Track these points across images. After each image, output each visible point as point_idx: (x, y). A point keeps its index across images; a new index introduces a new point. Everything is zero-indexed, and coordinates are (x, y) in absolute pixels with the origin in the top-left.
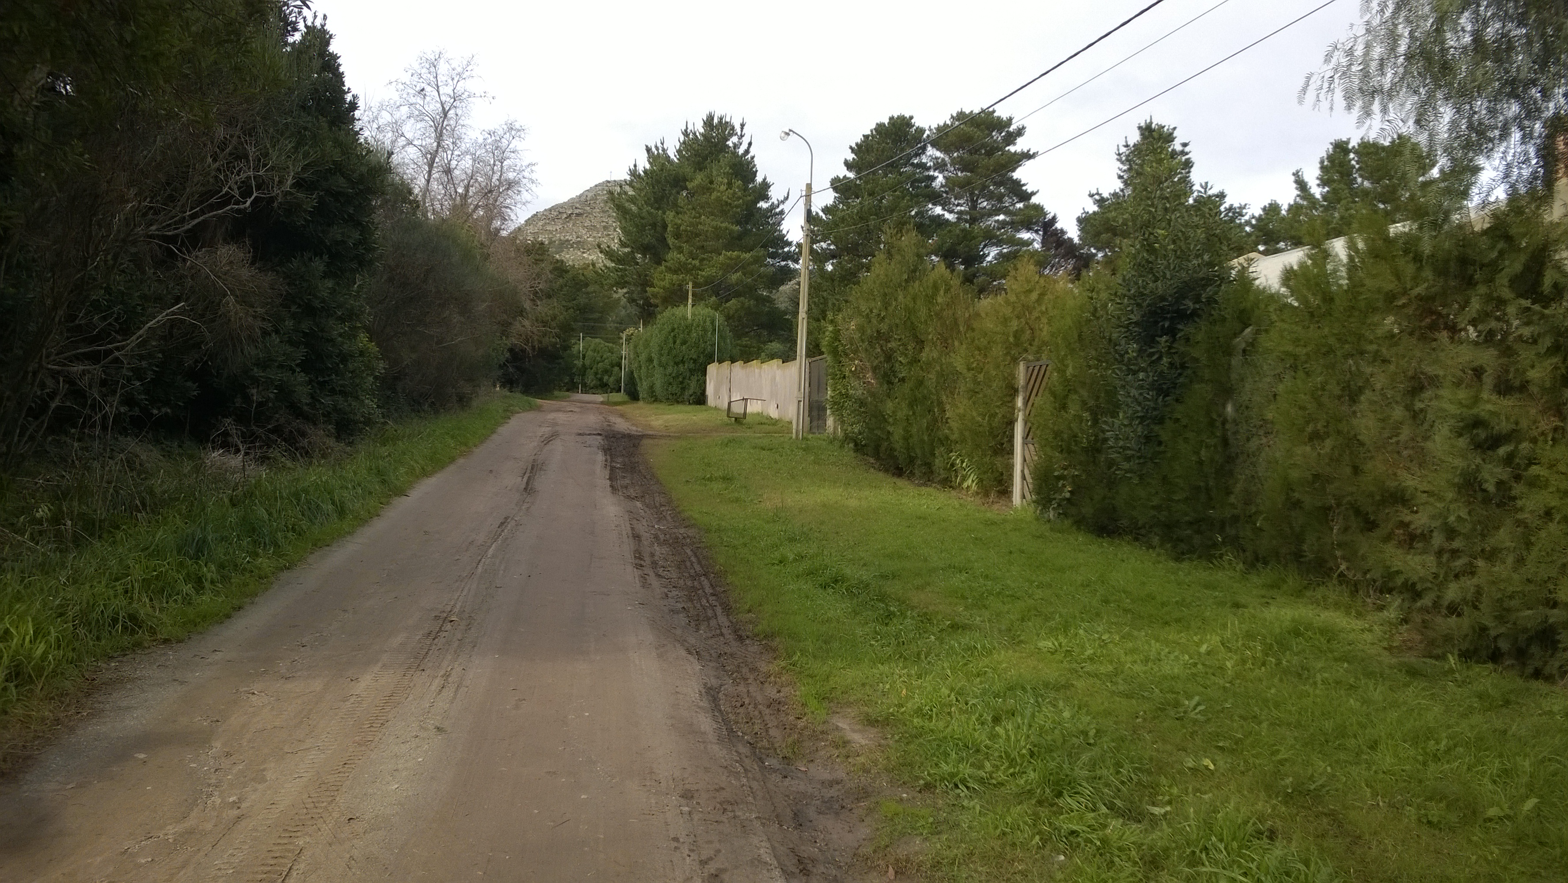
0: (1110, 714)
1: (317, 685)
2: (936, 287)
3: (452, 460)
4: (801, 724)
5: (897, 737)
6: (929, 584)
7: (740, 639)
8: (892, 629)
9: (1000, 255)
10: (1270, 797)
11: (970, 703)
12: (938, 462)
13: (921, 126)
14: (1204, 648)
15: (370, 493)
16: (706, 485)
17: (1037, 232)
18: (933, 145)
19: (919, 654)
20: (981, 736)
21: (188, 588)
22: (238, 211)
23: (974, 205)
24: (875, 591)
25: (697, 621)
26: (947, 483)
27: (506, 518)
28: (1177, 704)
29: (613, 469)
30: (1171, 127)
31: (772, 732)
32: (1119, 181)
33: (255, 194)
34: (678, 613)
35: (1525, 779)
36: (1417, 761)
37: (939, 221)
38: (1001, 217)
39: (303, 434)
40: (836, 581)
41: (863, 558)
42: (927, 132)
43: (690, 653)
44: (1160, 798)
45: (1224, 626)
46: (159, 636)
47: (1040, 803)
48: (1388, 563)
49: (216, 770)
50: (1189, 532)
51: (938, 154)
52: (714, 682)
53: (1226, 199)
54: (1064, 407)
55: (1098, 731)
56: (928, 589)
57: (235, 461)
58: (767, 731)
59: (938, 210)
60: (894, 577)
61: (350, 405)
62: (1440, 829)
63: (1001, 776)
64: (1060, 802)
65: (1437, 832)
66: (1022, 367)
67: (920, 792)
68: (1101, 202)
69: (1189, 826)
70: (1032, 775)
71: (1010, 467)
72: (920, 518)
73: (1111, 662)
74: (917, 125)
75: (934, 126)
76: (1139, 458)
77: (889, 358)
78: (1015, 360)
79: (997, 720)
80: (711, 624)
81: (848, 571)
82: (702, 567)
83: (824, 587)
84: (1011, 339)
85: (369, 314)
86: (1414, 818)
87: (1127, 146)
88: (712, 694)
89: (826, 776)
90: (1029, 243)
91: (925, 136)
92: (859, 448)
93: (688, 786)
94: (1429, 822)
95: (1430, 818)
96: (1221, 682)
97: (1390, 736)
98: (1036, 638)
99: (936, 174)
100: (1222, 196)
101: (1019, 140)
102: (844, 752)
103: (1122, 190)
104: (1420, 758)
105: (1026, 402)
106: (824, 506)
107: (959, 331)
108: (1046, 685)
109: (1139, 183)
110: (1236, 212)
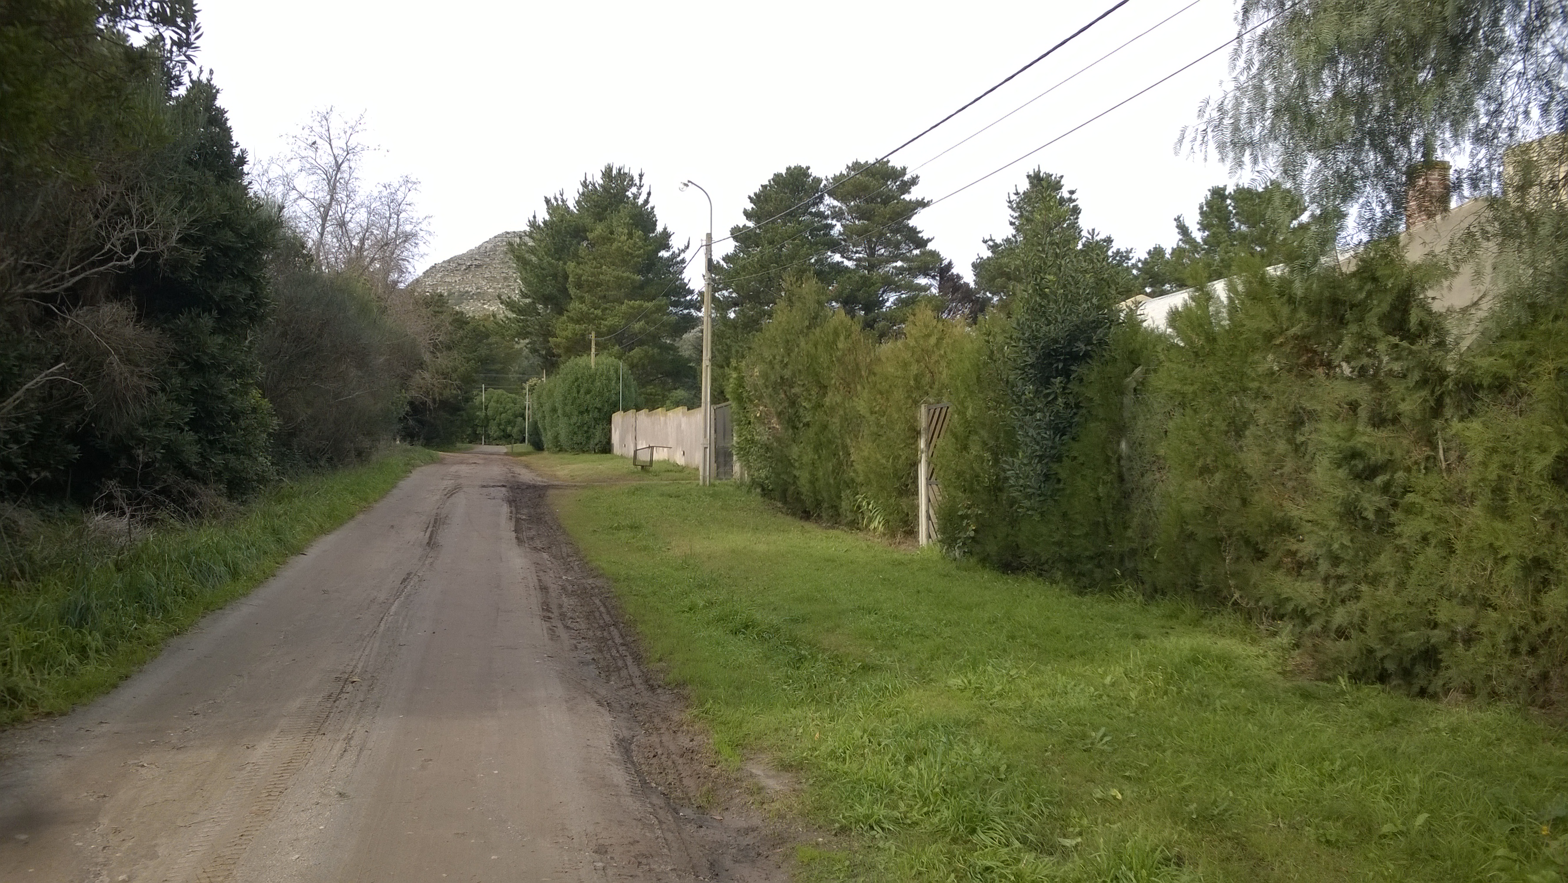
0: (1020, 749)
1: (210, 754)
2: (836, 334)
3: (352, 516)
4: (714, 772)
5: (811, 782)
6: (839, 626)
7: (652, 688)
8: (803, 672)
9: (899, 300)
10: (1176, 823)
11: (883, 744)
12: (845, 505)
13: (818, 176)
14: (1108, 680)
15: (265, 553)
16: (613, 534)
17: (933, 277)
18: (830, 195)
19: (831, 697)
20: (895, 777)
21: (71, 659)
22: (121, 268)
23: (872, 252)
24: (785, 635)
25: (607, 672)
26: (854, 525)
27: (409, 574)
28: (1084, 737)
29: (518, 521)
30: (1059, 175)
31: (686, 782)
32: (1012, 227)
33: (139, 250)
34: (588, 664)
35: (1415, 795)
36: (1314, 781)
37: (838, 269)
38: (899, 264)
39: (193, 495)
40: (747, 627)
41: (773, 603)
42: (824, 182)
43: (601, 705)
44: (1071, 829)
45: (1127, 657)
46: (41, 710)
47: (954, 840)
48: (1278, 591)
49: (104, 848)
50: (1089, 566)
51: (836, 203)
52: (626, 733)
53: (1113, 244)
54: (965, 448)
55: (1008, 767)
56: (838, 631)
57: (121, 524)
58: (681, 781)
59: (837, 258)
60: (804, 621)
61: (243, 463)
62: (1338, 848)
63: (915, 815)
64: (974, 839)
65: (1335, 851)
66: (923, 409)
67: (836, 835)
68: (994, 247)
69: (1100, 856)
70: (946, 813)
71: (915, 508)
72: (828, 561)
73: (1019, 697)
74: (814, 175)
75: (830, 176)
76: (1040, 495)
77: (793, 403)
78: (916, 403)
79: (909, 759)
80: (622, 675)
81: (758, 617)
82: (611, 617)
83: (735, 633)
84: (912, 383)
85: (262, 370)
86: (1313, 837)
87: (1017, 194)
88: (624, 745)
89: (742, 823)
90: (926, 288)
91: (822, 186)
92: (766, 492)
93: (601, 841)
94: (1328, 841)
95: (1329, 838)
96: (1126, 712)
97: (1288, 758)
98: (945, 676)
99: (834, 222)
100: (1109, 240)
101: (913, 189)
102: (758, 798)
103: (1014, 236)
104: (1317, 779)
105: (929, 444)
106: (733, 551)
107: (861, 376)
108: (957, 723)
109: (1030, 230)
110: (1123, 256)
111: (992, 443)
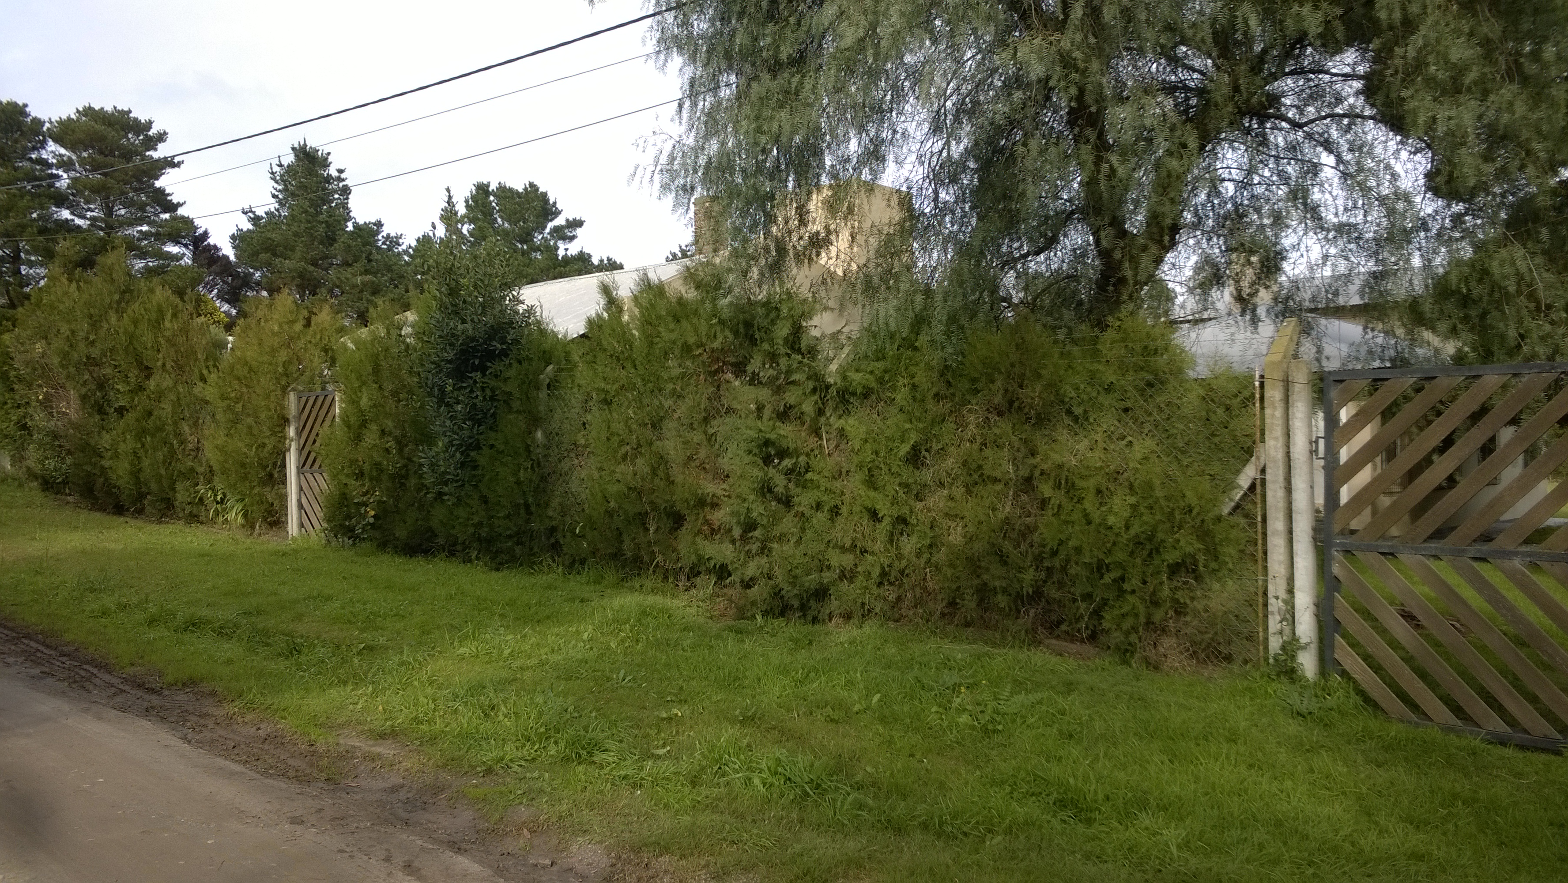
5: (417, 742)
6: (303, 615)
7: (153, 691)
9: (146, 267)
12: (181, 496)
13: (39, 116)
17: (186, 246)
18: (56, 141)
19: (357, 676)
23: (109, 212)
24: (249, 628)
25: (76, 682)
26: (193, 519)
28: (608, 679)
30: (325, 152)
32: (274, 200)
34: (43, 678)
37: (66, 227)
38: (145, 228)
40: (192, 625)
41: (199, 600)
42: (47, 125)
48: (701, 552)
50: (510, 544)
51: (63, 151)
53: (384, 228)
56: (306, 619)
59: (66, 214)
60: (259, 613)
66: (292, 396)
67: (485, 776)
68: (256, 220)
71: (283, 498)
72: (202, 555)
74: (33, 114)
75: (55, 119)
76: (457, 481)
78: (284, 390)
80: (98, 683)
81: (199, 613)
83: (187, 631)
84: (280, 369)
87: (280, 165)
89: (383, 784)
90: (178, 257)
91: (45, 129)
93: (286, 816)
98: (450, 647)
99: (61, 173)
100: (379, 224)
101: (160, 146)
103: (277, 210)
105: (299, 433)
109: (297, 205)
110: (393, 241)
111: (398, 432)
